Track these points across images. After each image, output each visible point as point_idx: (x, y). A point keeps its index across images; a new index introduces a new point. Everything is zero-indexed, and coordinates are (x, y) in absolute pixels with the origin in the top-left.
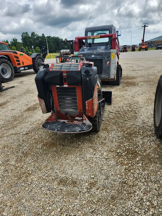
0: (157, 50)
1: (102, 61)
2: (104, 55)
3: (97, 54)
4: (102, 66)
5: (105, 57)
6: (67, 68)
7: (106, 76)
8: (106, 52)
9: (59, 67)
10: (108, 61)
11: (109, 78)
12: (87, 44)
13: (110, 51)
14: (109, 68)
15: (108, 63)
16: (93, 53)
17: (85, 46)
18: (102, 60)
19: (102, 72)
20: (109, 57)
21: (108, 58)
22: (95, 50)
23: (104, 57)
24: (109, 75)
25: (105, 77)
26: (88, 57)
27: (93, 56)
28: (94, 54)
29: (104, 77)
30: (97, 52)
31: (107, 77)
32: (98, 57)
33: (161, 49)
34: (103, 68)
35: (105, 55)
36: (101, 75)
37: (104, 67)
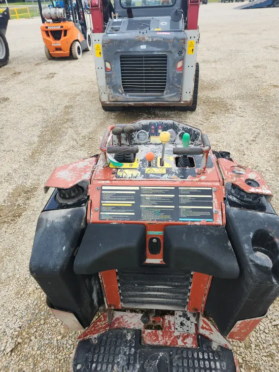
0: (223, 4)
1: (166, 60)
2: (170, 45)
3: (152, 41)
4: (166, 73)
5: (173, 51)
6: (163, 211)
7: (173, 96)
8: (175, 38)
9: (129, 204)
10: (181, 60)
11: (180, 101)
12: (121, 10)
13: (185, 34)
14: (180, 77)
15: (180, 65)
16: (143, 38)
17: (117, 15)
18: (166, 57)
19: (164, 88)
20: (184, 51)
21: (180, 53)
22: (147, 29)
23: (170, 52)
24: (180, 94)
25: (172, 100)
26: (131, 50)
27: (143, 47)
28: (147, 43)
29: (169, 100)
30: (152, 37)
31: (177, 99)
32: (157, 51)
33: (229, 2)
34: (167, 78)
35: (173, 46)
36: (163, 95)
37: (171, 76)
